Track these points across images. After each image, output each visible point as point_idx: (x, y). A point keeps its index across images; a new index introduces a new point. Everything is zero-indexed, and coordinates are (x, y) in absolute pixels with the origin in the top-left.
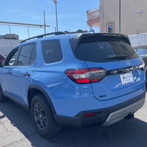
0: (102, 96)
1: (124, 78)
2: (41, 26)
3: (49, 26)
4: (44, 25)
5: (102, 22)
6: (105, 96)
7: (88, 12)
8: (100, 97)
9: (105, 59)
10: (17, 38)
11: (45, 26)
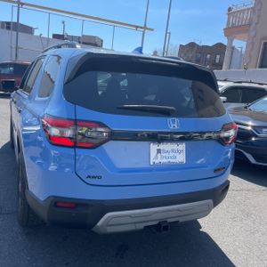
0: (94, 177)
1: (159, 151)
2: (137, 27)
3: (152, 30)
4: (143, 26)
5: (253, 34)
6: (100, 177)
7: (230, 9)
8: (89, 177)
9: (118, 108)
10: (100, 44)
11: (145, 28)
